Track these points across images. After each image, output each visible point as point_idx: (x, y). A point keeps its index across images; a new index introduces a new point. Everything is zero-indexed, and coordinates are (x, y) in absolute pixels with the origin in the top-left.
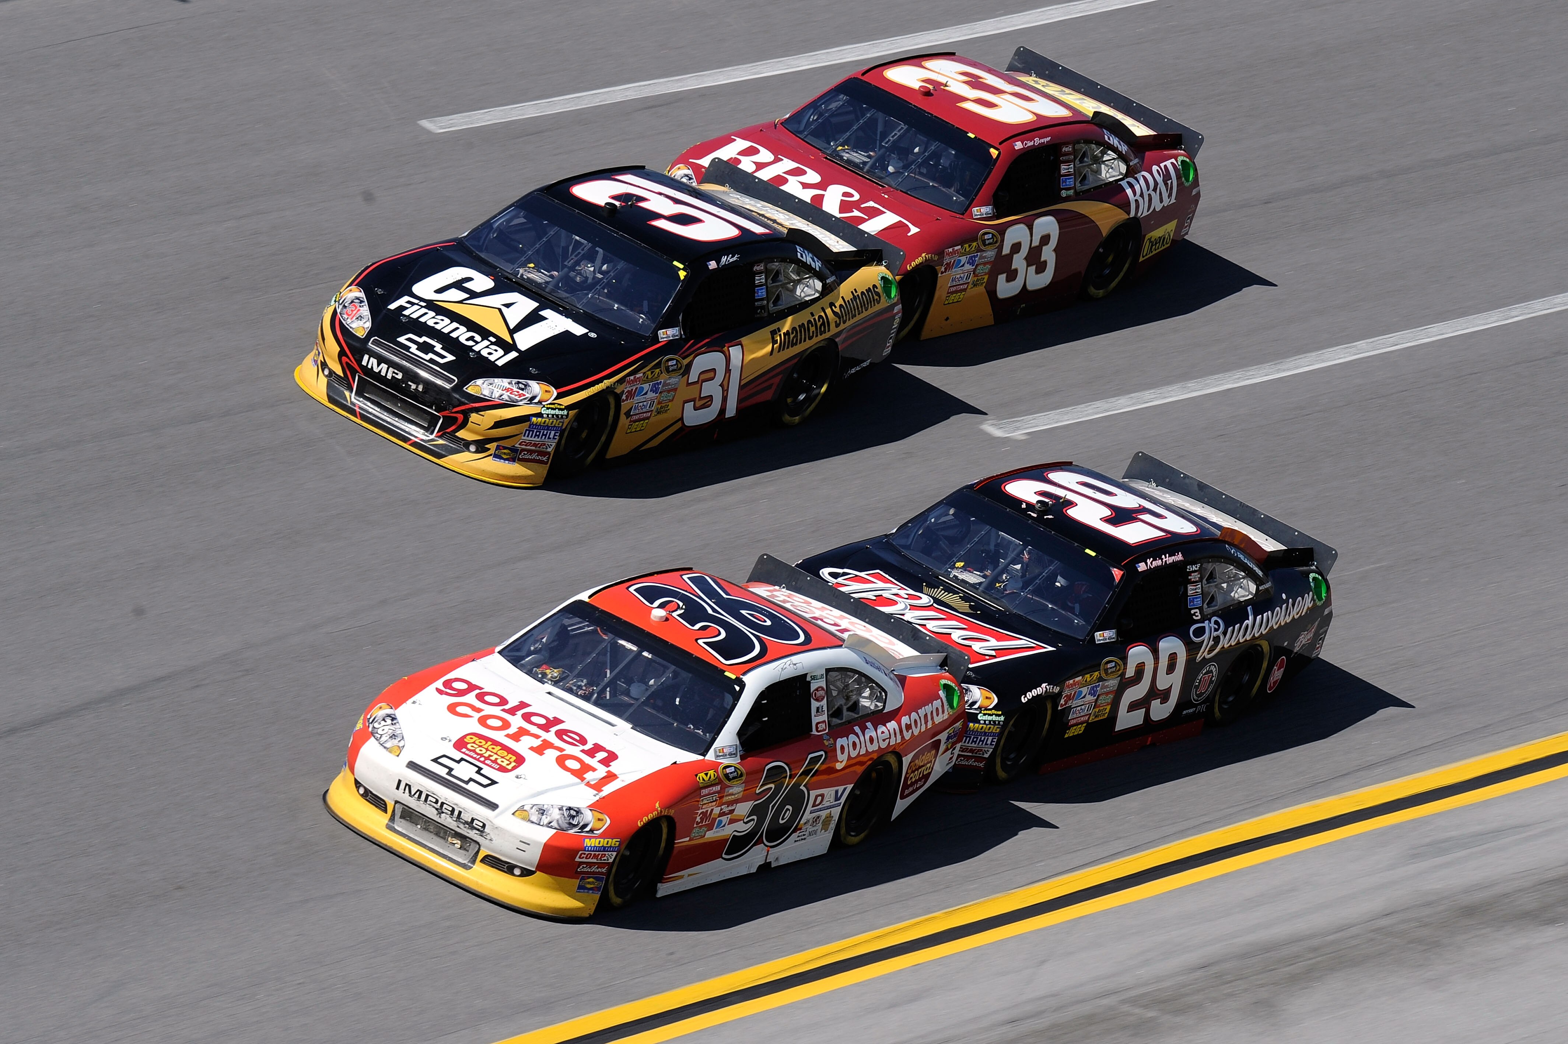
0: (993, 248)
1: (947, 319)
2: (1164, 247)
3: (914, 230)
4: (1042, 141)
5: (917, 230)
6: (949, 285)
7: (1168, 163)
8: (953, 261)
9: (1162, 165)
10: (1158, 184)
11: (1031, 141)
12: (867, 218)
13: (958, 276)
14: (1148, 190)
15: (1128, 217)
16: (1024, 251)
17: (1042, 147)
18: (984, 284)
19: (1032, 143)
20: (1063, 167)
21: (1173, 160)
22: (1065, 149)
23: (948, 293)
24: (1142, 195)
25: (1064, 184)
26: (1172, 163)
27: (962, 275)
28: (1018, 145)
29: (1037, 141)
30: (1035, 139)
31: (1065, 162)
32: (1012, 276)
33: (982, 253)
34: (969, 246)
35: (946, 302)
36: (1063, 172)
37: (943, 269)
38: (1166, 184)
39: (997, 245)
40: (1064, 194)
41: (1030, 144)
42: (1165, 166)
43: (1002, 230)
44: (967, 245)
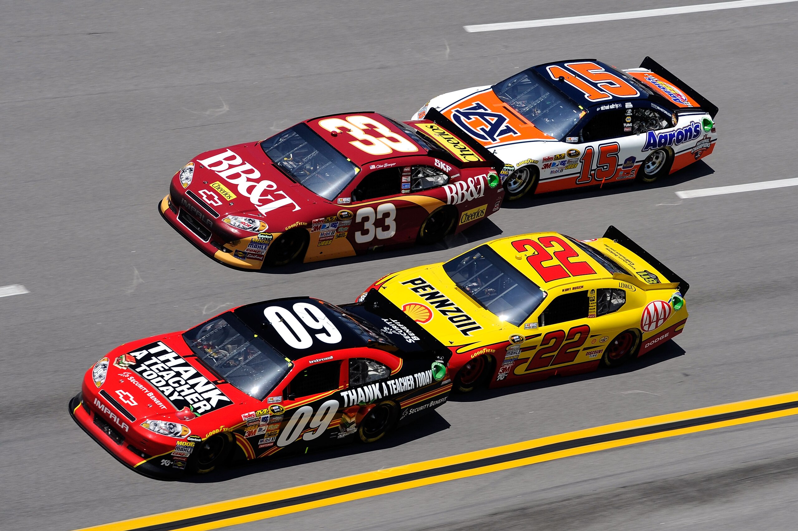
0: (349, 219)
1: (321, 253)
2: (479, 218)
3: (298, 208)
4: (390, 165)
5: (300, 208)
6: (320, 237)
7: (480, 177)
8: (319, 226)
9: (476, 178)
10: (470, 187)
11: (382, 165)
12: (274, 200)
13: (326, 233)
14: (462, 190)
15: (446, 204)
16: (372, 220)
17: (389, 169)
18: (345, 236)
19: (382, 166)
20: (403, 178)
21: (485, 175)
22: (406, 169)
23: (319, 241)
24: (457, 193)
25: (404, 187)
26: (483, 177)
27: (328, 232)
28: (373, 167)
29: (386, 165)
30: (385, 164)
31: (404, 176)
32: (365, 232)
33: (340, 222)
34: (331, 218)
35: (319, 245)
36: (403, 181)
37: (313, 229)
38: (476, 188)
39: (351, 218)
40: (403, 192)
41: (381, 166)
42: (478, 179)
43: (355, 210)
44: (329, 218)
